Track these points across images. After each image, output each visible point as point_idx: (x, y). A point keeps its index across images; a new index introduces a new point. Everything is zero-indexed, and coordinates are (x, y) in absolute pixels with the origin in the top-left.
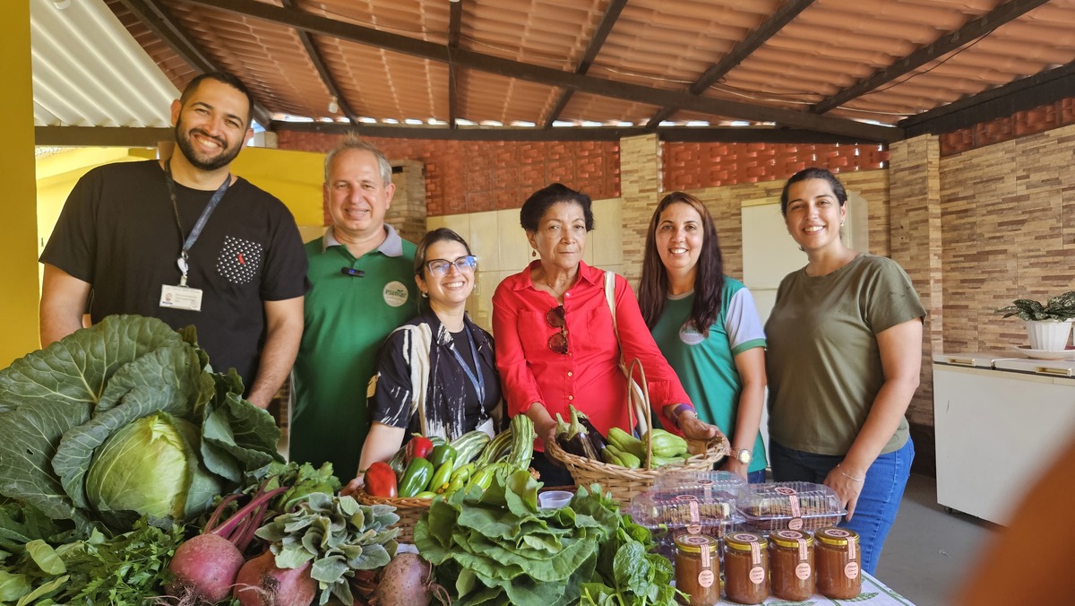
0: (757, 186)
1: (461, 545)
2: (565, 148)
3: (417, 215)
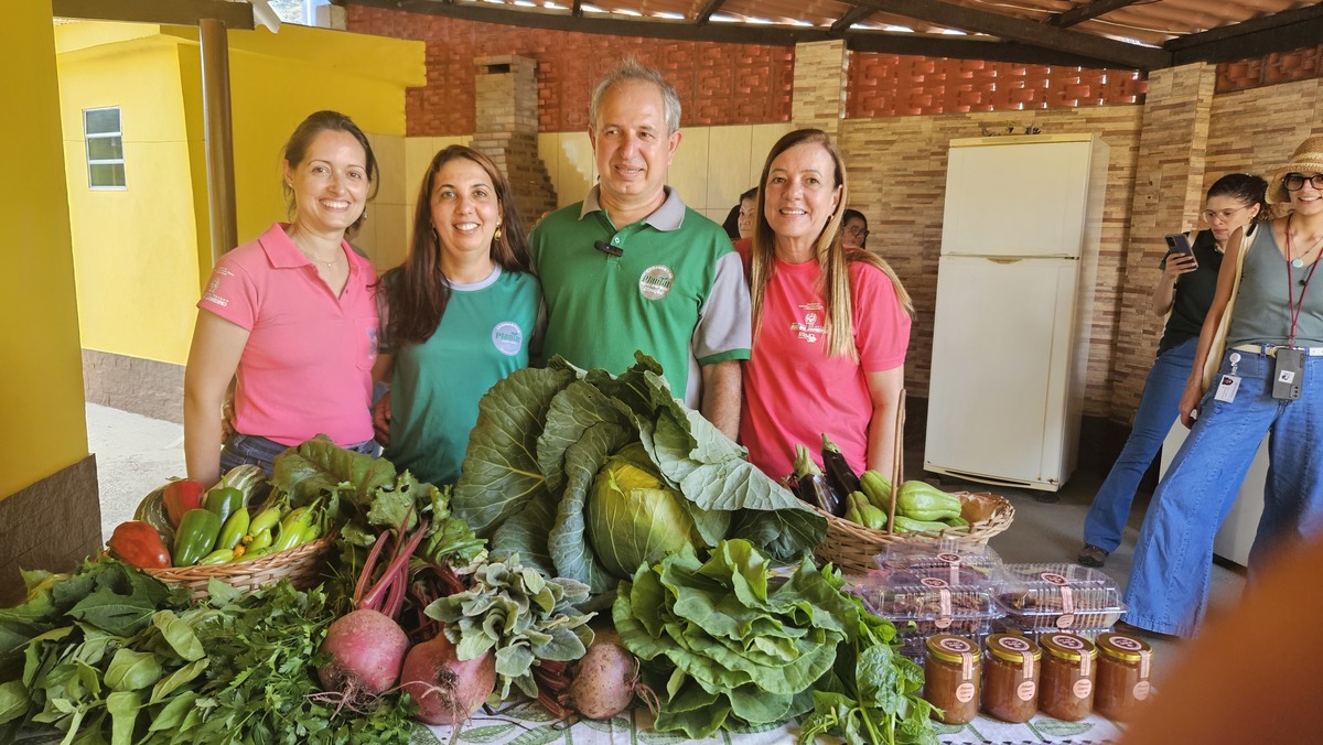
0: (969, 118)
1: (675, 638)
2: (722, 51)
3: (526, 130)
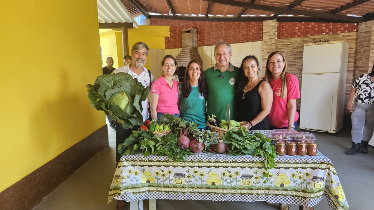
1: (233, 140)
2: (244, 24)
3: (195, 46)
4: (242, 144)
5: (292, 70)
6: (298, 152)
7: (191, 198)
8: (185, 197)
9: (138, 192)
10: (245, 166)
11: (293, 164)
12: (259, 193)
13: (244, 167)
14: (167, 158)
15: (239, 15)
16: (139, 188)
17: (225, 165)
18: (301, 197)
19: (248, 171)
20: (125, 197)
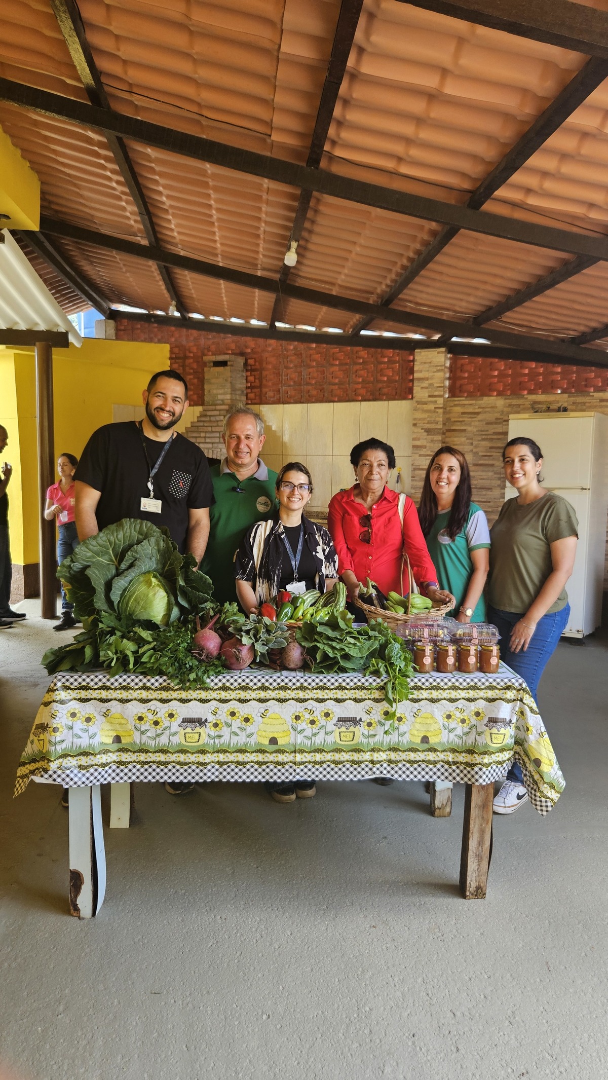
0: (527, 398)
1: (319, 639)
2: (368, 353)
4: (338, 647)
5: (485, 477)
6: (461, 665)
7: (221, 777)
8: (205, 774)
9: (92, 766)
10: (345, 697)
11: (447, 691)
12: (375, 759)
13: (344, 700)
14: (165, 681)
15: (354, 330)
16: (95, 755)
17: (301, 694)
18: (465, 763)
19: (350, 709)
20: (59, 776)
